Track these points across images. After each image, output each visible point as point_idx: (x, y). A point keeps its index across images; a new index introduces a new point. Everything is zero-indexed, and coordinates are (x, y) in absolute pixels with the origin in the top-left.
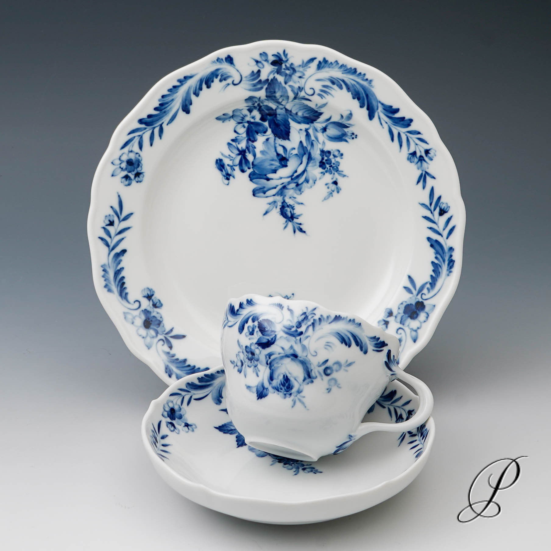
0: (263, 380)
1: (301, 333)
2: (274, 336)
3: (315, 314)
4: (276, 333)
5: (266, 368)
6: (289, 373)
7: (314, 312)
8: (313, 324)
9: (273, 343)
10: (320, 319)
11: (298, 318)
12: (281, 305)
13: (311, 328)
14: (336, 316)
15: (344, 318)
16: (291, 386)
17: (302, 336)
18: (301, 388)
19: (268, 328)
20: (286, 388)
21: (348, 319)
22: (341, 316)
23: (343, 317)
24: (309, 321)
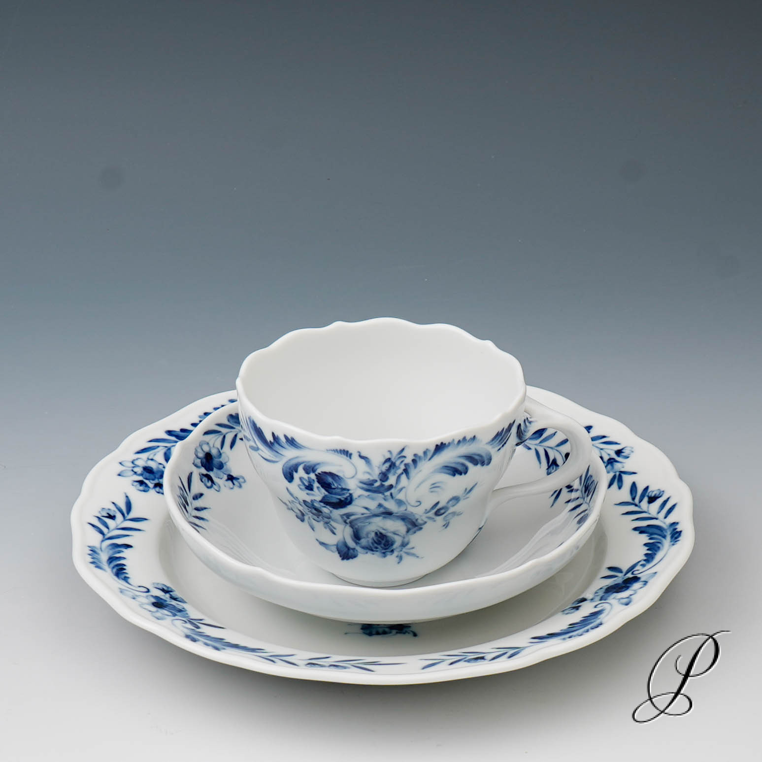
0: (344, 539)
1: (391, 487)
2: (348, 495)
3: (405, 457)
4: (350, 492)
5: (345, 527)
6: (384, 529)
7: (403, 454)
8: (406, 471)
9: (350, 503)
10: (414, 461)
11: (379, 468)
12: (347, 452)
13: (404, 476)
14: (437, 446)
15: (449, 443)
16: (390, 543)
17: (393, 491)
18: (406, 540)
19: (336, 485)
20: (382, 546)
21: (456, 442)
22: (444, 443)
23: (447, 443)
24: (399, 468)
